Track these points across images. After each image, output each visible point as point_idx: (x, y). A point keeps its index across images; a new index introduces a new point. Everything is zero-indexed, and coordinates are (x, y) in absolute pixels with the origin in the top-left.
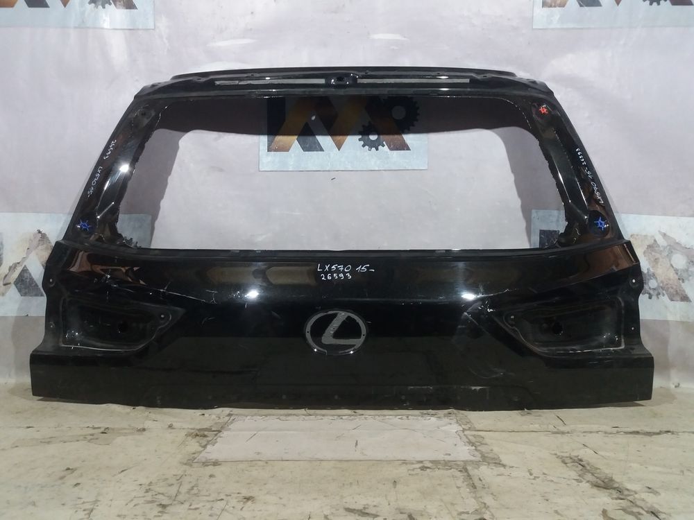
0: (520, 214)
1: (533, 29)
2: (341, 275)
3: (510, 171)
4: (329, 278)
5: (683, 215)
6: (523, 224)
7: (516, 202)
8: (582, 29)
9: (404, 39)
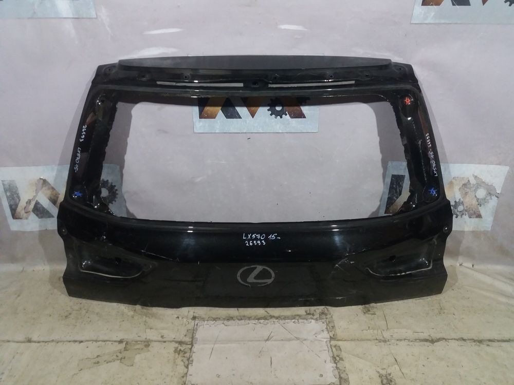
0: (380, 164)
1: (411, 24)
2: (259, 242)
3: (377, 135)
4: (251, 244)
5: (492, 163)
6: (381, 171)
7: (378, 156)
8: (450, 24)
9: (306, 30)
